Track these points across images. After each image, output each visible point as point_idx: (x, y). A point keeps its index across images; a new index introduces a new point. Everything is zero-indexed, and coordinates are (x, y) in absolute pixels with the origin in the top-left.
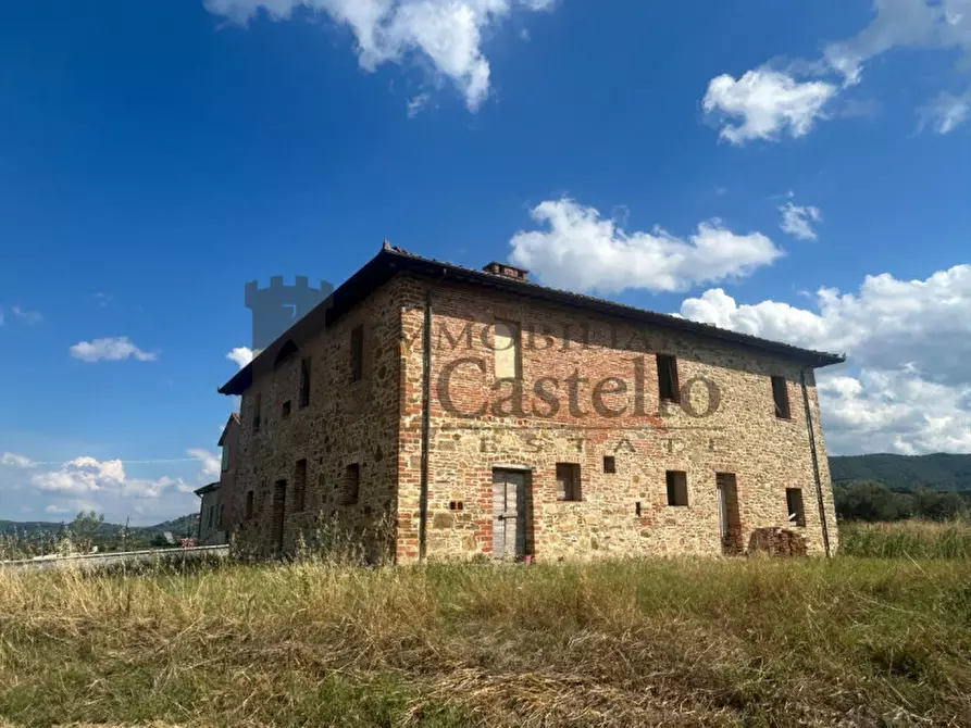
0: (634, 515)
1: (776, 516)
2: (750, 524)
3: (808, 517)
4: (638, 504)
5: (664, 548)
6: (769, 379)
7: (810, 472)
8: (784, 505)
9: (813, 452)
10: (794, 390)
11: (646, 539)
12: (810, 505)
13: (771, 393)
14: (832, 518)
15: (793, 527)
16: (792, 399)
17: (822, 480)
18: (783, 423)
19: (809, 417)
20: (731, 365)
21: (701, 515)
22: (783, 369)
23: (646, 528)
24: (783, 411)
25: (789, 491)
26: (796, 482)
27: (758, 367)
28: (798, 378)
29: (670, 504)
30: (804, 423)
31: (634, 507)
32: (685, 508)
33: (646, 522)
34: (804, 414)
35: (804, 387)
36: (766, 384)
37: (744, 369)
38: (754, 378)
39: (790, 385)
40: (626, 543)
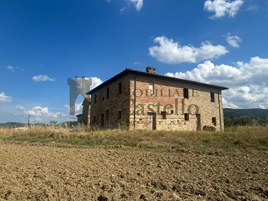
0: (177, 122)
1: (210, 123)
2: (203, 124)
3: (217, 124)
4: (178, 120)
5: (183, 129)
6: (210, 93)
7: (218, 114)
8: (211, 121)
9: (220, 109)
10: (216, 95)
11: (179, 127)
12: (218, 121)
13: (210, 96)
14: (223, 124)
15: (213, 126)
16: (215, 97)
17: (221, 116)
18: (213, 103)
19: (219, 101)
20: (201, 90)
21: (192, 123)
22: (214, 91)
23: (180, 125)
24: (213, 100)
25: (213, 118)
26: (215, 116)
27: (207, 90)
28: (217, 92)
29: (185, 120)
30: (218, 103)
31: (177, 121)
32: (188, 121)
33: (179, 124)
34: (218, 101)
35: (218, 95)
36: (209, 94)
37: (204, 91)
38: (207, 93)
39: (215, 94)
40: (175, 128)
